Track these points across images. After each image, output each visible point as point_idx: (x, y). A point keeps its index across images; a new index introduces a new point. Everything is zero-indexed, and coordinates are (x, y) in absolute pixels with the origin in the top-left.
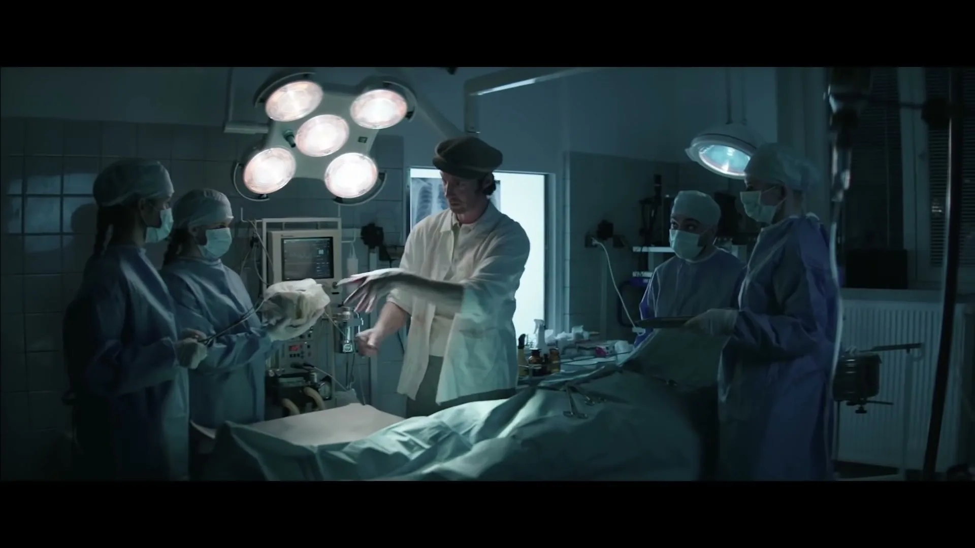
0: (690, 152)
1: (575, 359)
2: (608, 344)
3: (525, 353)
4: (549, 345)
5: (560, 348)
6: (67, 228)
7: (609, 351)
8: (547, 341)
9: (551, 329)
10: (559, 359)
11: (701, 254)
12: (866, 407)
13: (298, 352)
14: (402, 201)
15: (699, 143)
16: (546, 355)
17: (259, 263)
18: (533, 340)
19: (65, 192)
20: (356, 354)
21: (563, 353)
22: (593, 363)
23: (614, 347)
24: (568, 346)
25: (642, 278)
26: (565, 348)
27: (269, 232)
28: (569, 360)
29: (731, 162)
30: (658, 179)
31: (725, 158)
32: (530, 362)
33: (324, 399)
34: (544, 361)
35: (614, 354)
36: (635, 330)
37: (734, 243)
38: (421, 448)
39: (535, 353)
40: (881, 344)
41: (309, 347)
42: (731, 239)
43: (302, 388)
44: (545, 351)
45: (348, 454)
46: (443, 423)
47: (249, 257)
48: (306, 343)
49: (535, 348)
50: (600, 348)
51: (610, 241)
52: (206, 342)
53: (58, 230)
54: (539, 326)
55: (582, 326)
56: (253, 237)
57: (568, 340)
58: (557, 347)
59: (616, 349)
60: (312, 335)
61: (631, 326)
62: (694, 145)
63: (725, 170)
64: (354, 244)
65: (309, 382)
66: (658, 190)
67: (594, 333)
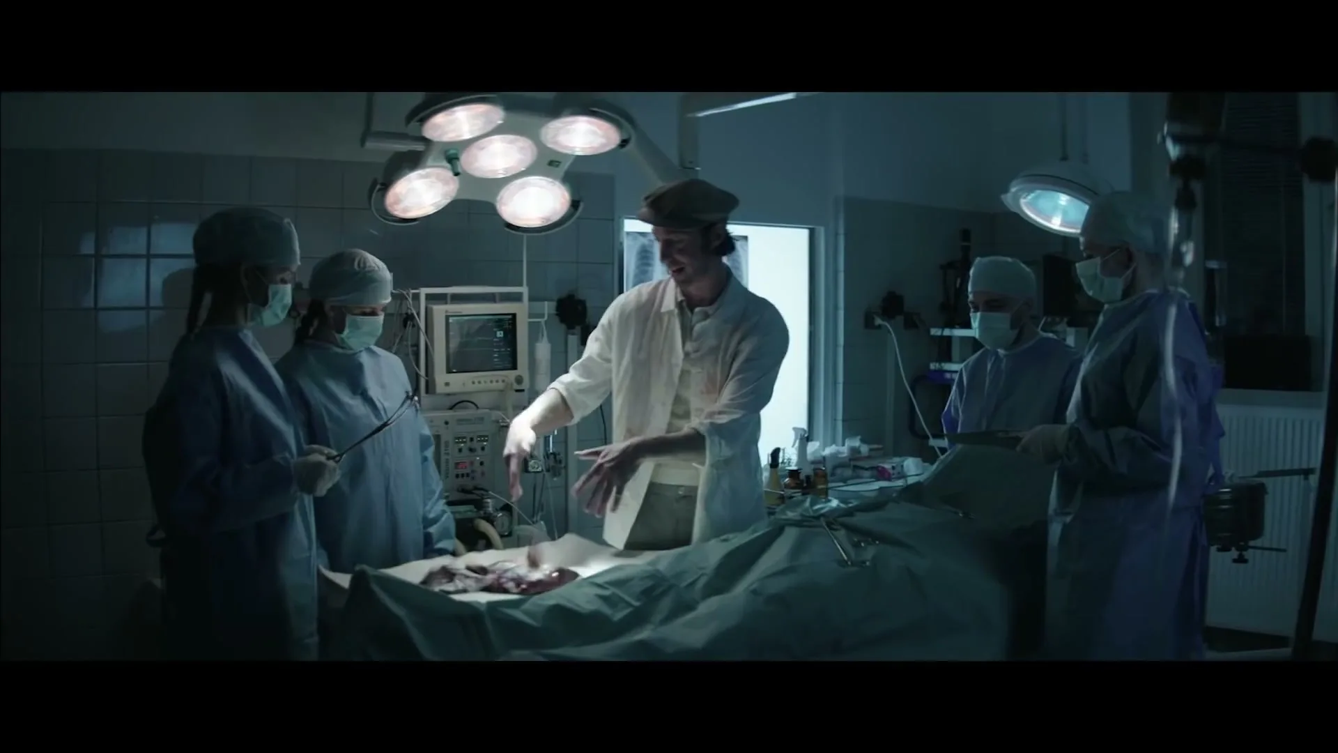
0: (1007, 199)
1: (849, 482)
2: (895, 463)
3: (779, 473)
4: (813, 462)
5: (828, 467)
6: (156, 300)
7: (895, 472)
8: (810, 457)
9: (817, 440)
10: (826, 482)
11: (1018, 340)
12: (1248, 554)
13: (468, 471)
14: (613, 264)
15: (1022, 186)
16: (808, 477)
17: (415, 348)
18: (791, 455)
19: (152, 252)
20: (547, 475)
21: (833, 474)
22: (871, 489)
23: (902, 466)
24: (839, 464)
25: (943, 372)
26: (835, 468)
27: (430, 306)
28: (841, 484)
29: (1065, 213)
30: (966, 235)
31: (1056, 207)
32: (787, 486)
33: (502, 536)
34: (805, 485)
35: (903, 476)
36: (933, 442)
37: (1070, 324)
38: (629, 605)
39: (794, 474)
40: (1272, 468)
41: (482, 463)
42: (1066, 320)
43: (471, 520)
44: (807, 471)
45: (527, 613)
46: (658, 571)
47: (401, 340)
48: (478, 458)
49: (794, 467)
50: (883, 468)
51: (900, 319)
52: (338, 458)
53: (143, 304)
54: (799, 437)
55: (859, 437)
56: (407, 314)
57: (840, 456)
58: (824, 467)
59: (905, 469)
60: (486, 448)
61: (928, 438)
62: (1013, 190)
63: (1056, 224)
64: (546, 322)
65: (482, 512)
66: (966, 250)
67: (875, 446)
